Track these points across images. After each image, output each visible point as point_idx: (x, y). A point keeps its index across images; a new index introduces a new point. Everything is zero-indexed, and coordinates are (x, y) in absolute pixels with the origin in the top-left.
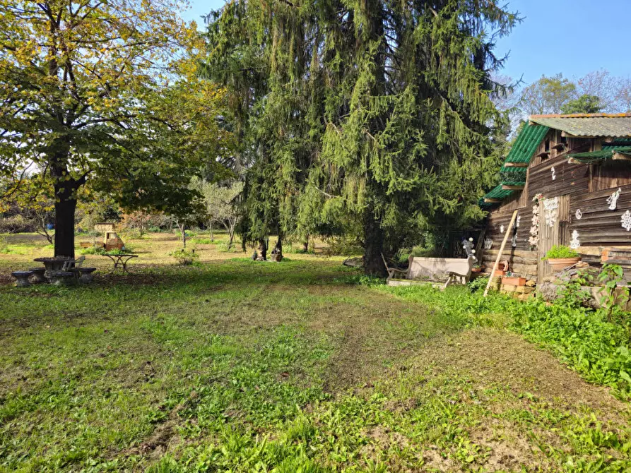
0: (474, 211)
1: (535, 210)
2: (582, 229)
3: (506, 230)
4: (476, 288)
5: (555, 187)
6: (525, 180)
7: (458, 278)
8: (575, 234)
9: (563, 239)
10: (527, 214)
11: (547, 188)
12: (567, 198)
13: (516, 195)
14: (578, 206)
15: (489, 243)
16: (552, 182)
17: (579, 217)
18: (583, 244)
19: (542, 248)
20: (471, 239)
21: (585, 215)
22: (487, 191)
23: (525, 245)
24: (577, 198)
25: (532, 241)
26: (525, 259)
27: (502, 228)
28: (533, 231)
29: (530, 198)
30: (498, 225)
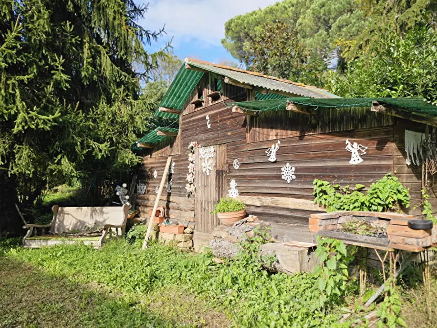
0: (128, 157)
1: (191, 157)
2: (239, 179)
3: (160, 175)
4: (133, 238)
5: (210, 135)
6: (178, 127)
7: (114, 229)
8: (233, 183)
9: (221, 189)
10: (182, 161)
11: (202, 136)
12: (224, 147)
13: (170, 141)
14: (236, 156)
15: (142, 188)
16: (207, 131)
17: (236, 167)
18: (241, 194)
19: (200, 195)
20: (125, 185)
21: (242, 165)
22: (139, 135)
23: (181, 192)
24: (234, 149)
25: (189, 188)
26: (181, 206)
27: (155, 174)
28: (189, 178)
29: (185, 145)
30: (151, 170)
